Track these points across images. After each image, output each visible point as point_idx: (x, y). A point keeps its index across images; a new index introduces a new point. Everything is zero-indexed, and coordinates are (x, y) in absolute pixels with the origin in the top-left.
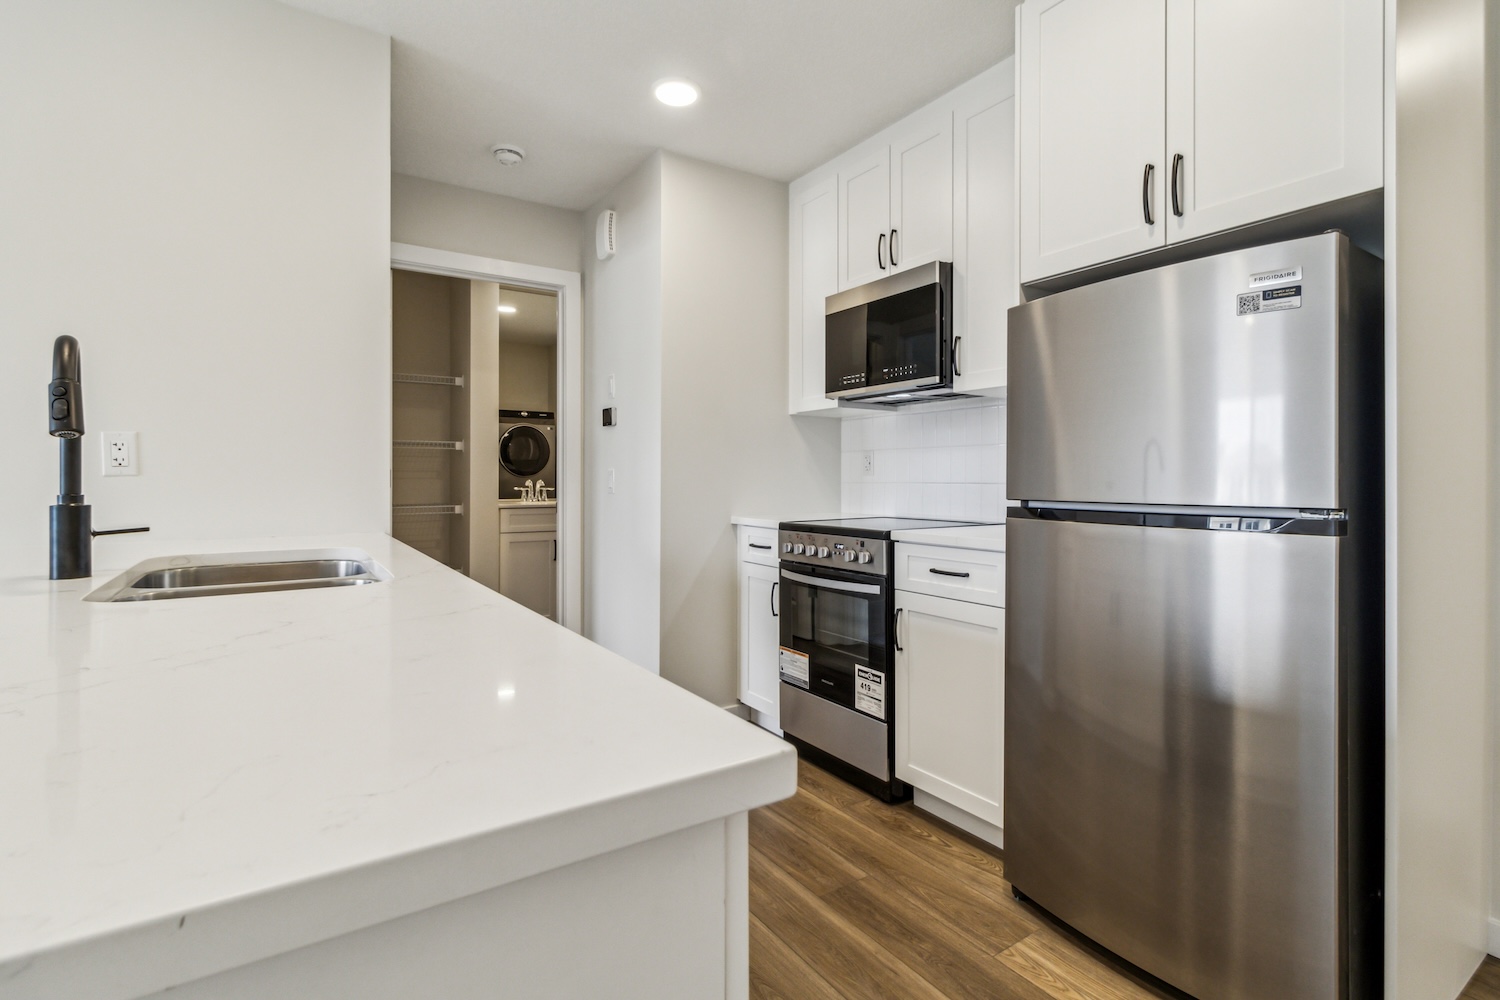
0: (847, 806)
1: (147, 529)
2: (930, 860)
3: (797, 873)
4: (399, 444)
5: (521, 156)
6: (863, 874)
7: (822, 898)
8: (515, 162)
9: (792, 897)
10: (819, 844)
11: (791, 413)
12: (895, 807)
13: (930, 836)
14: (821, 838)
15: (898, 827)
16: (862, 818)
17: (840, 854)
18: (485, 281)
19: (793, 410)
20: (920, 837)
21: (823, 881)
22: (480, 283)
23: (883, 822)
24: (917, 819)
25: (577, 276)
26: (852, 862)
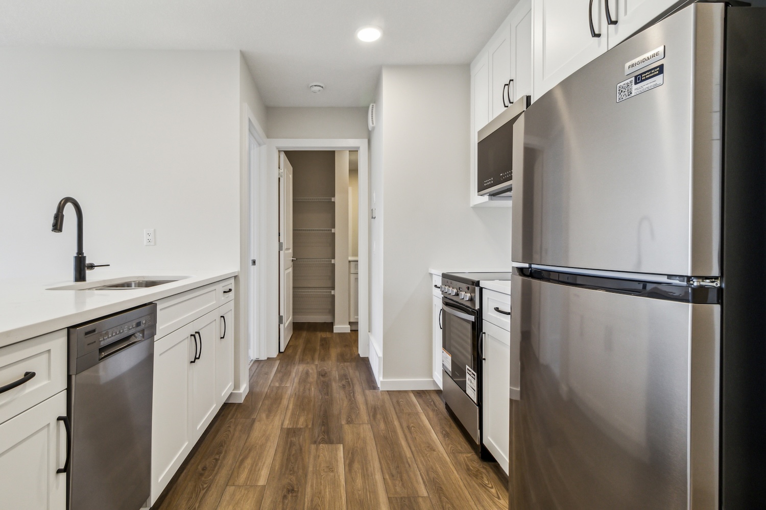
0: (454, 453)
1: (109, 265)
2: (477, 502)
3: (389, 480)
4: (296, 230)
5: (322, 87)
6: (426, 494)
7: (389, 499)
8: (319, 90)
9: (374, 492)
10: (416, 468)
11: (471, 206)
12: (485, 463)
13: (492, 488)
14: (421, 466)
15: (476, 475)
16: (457, 463)
17: (423, 479)
18: (342, 150)
19: (472, 204)
20: (484, 486)
21: (398, 489)
22: (339, 151)
23: (468, 469)
24: (492, 475)
25: (366, 141)
26: (425, 486)
